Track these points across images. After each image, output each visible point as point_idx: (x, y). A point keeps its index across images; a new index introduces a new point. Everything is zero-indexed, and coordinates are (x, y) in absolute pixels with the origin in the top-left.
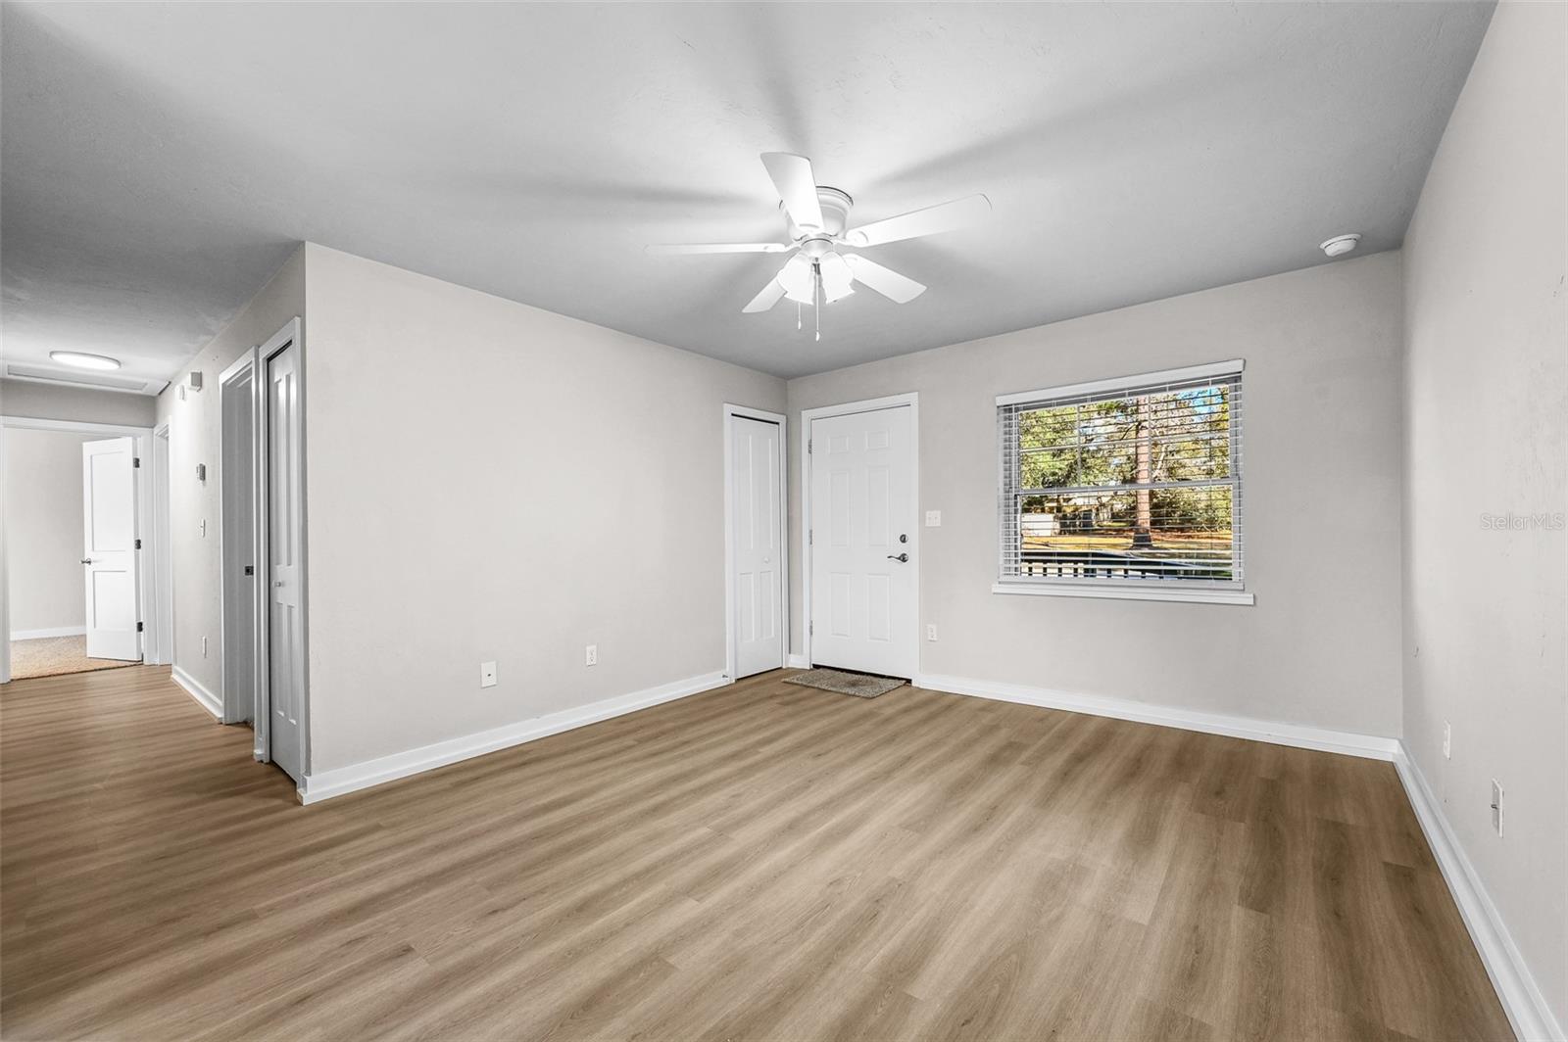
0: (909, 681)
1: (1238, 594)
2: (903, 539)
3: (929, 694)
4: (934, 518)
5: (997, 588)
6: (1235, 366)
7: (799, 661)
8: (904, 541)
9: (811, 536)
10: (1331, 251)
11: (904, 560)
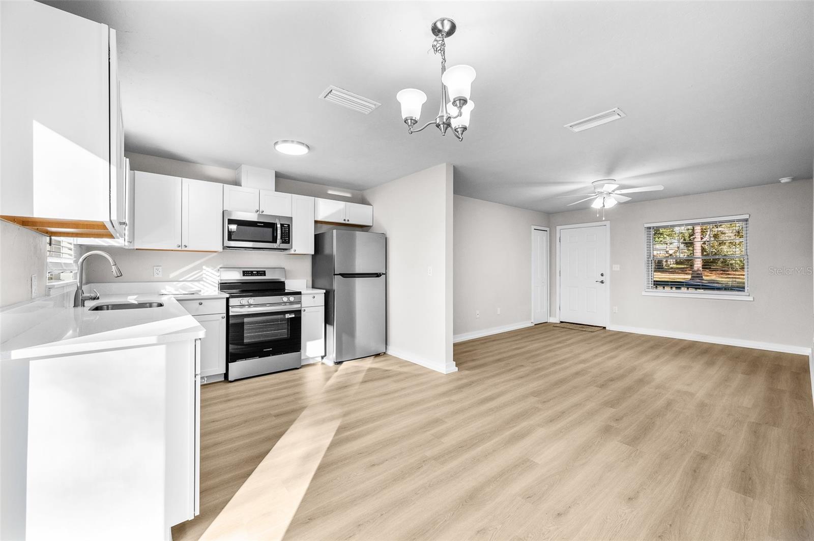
0: (605, 328)
1: (748, 297)
2: (602, 275)
3: (613, 332)
4: (617, 268)
5: (644, 293)
6: (746, 217)
7: (554, 320)
8: (602, 276)
9: (560, 273)
10: (782, 181)
11: (603, 283)
